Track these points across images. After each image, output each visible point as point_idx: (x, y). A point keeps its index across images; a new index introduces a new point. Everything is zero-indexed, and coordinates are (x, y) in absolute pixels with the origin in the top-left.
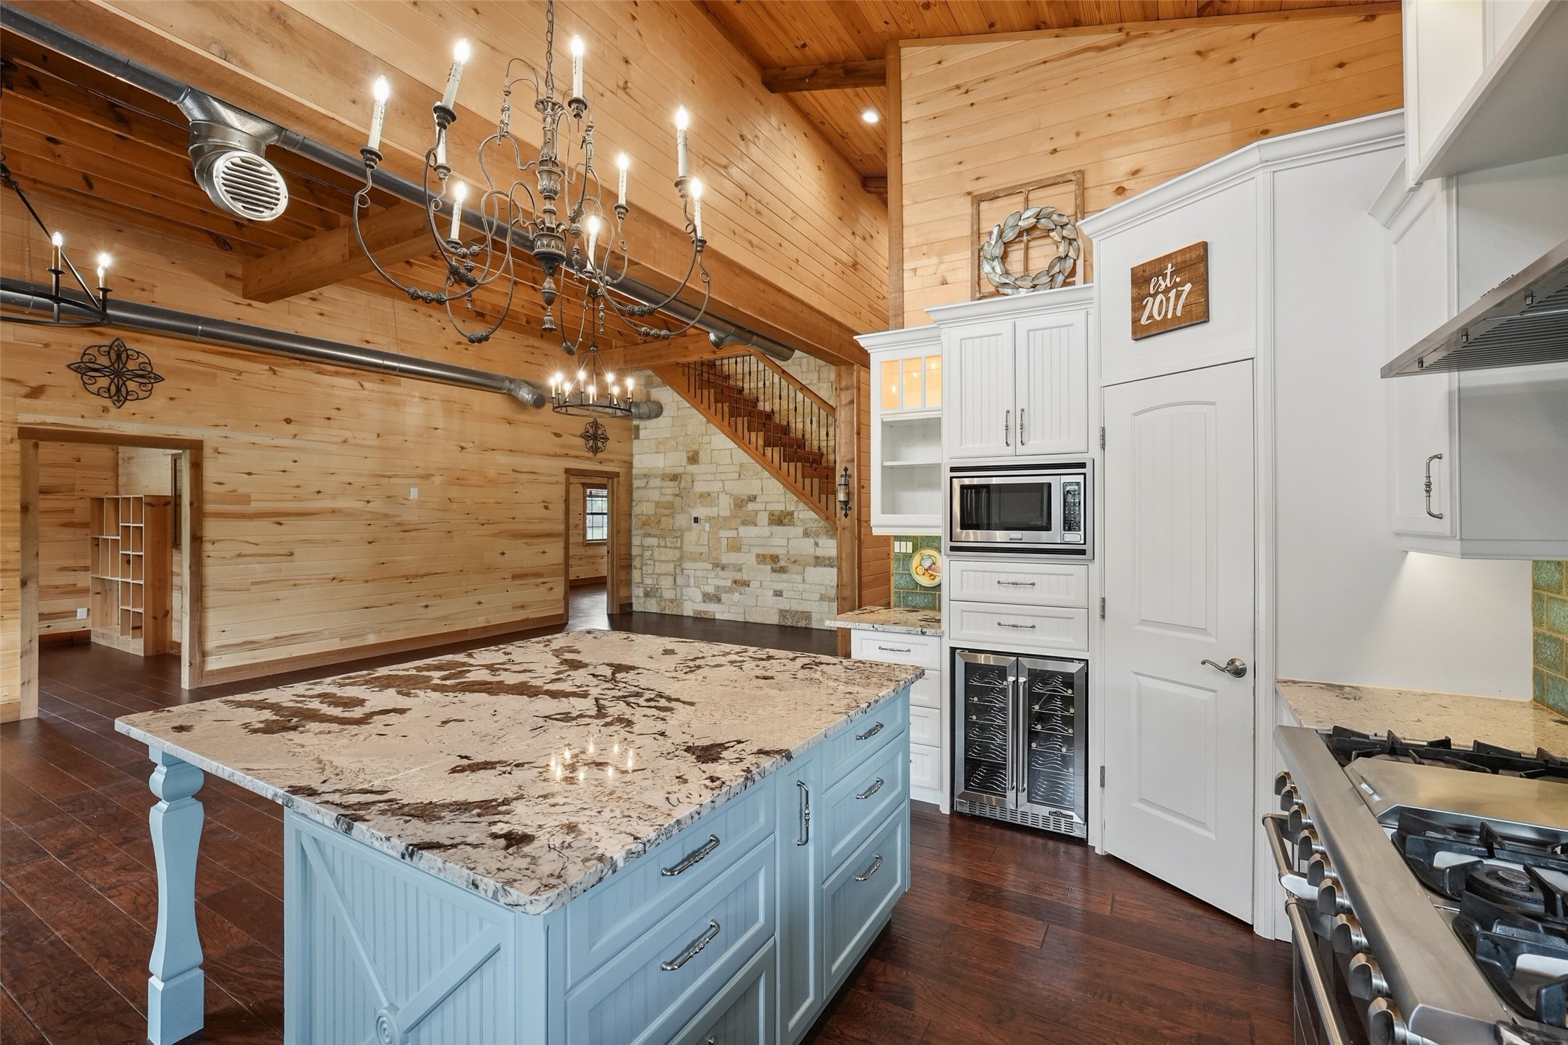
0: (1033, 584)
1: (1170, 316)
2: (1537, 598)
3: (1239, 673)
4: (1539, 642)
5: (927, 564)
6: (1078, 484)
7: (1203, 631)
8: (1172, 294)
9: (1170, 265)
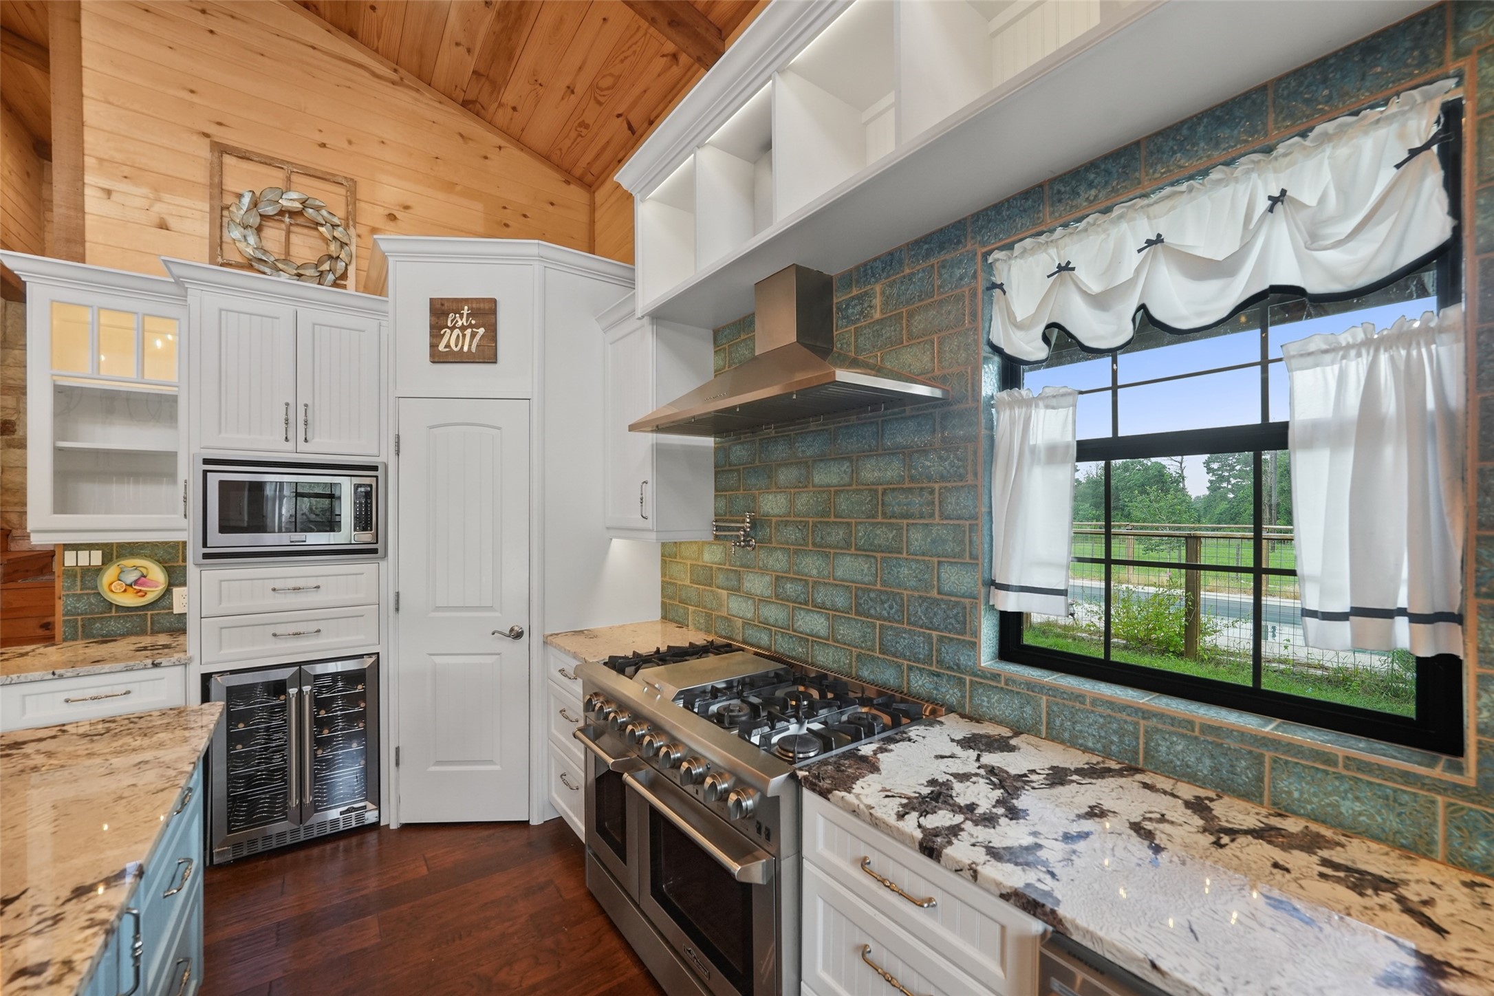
0: (318, 587)
1: (466, 349)
2: (664, 562)
3: (519, 635)
4: (665, 585)
5: (131, 577)
6: (371, 486)
7: (490, 608)
8: (468, 332)
9: (466, 308)
